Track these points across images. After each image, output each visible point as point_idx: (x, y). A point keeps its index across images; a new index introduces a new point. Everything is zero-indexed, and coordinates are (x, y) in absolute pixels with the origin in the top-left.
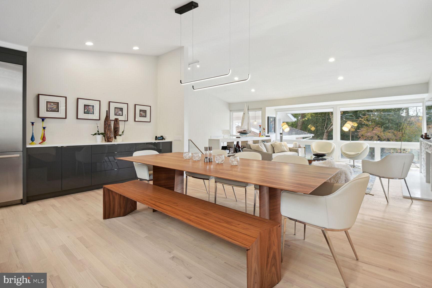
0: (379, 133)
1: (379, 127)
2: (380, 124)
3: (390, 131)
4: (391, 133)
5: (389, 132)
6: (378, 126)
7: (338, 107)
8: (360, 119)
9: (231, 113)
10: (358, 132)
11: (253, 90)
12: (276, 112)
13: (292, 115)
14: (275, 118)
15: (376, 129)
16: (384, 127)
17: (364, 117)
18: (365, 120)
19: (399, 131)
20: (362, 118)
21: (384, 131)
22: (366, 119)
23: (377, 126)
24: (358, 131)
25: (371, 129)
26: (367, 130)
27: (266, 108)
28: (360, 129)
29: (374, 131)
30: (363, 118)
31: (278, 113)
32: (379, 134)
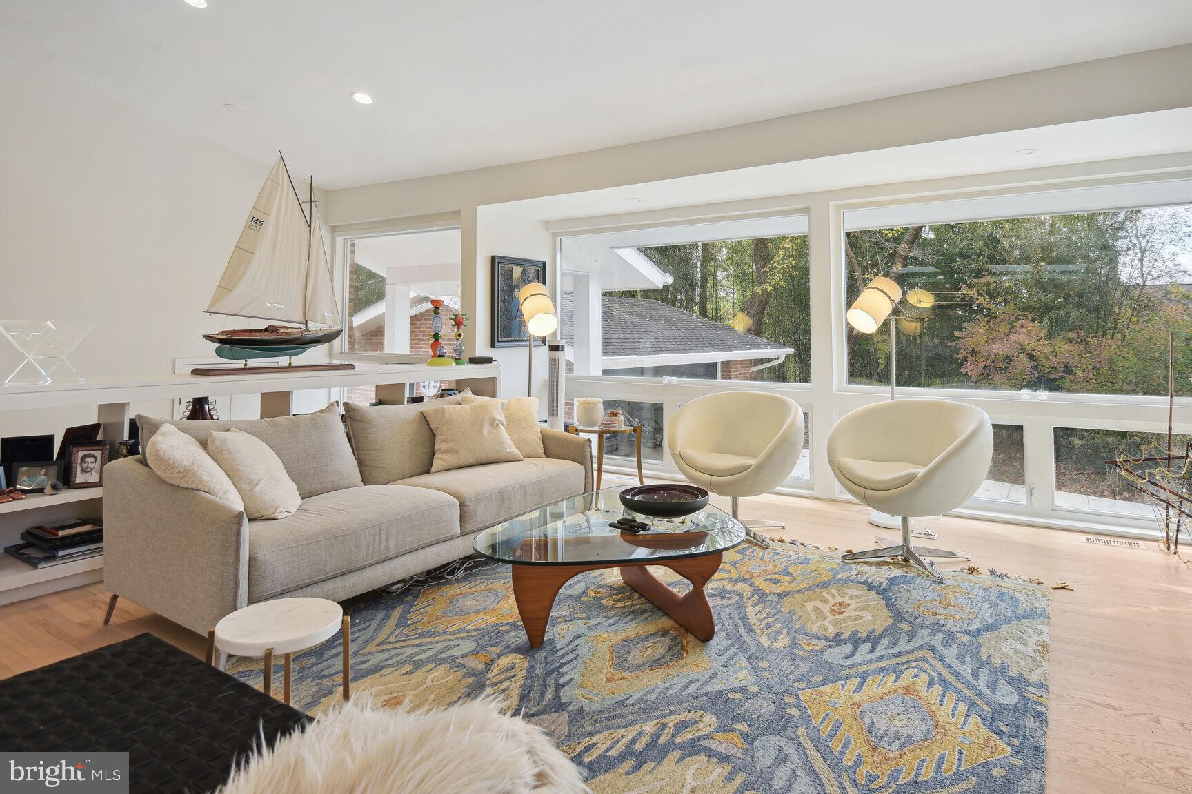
0: (1034, 344)
1: (1033, 320)
2: (1035, 308)
3: (1071, 335)
4: (1077, 343)
5: (1070, 340)
6: (1029, 315)
7: (832, 204)
8: (965, 290)
9: (339, 240)
10: (958, 339)
11: (363, 98)
12: (554, 235)
13: (646, 251)
14: (544, 265)
15: (1022, 327)
16: (1051, 321)
17: (976, 280)
18: (982, 295)
19: (1104, 335)
20: (970, 286)
21: (1051, 334)
22: (985, 288)
23: (1024, 315)
24: (957, 334)
25: (1004, 328)
26: (990, 330)
27: (478, 208)
28: (965, 328)
29: (1014, 337)
30: (973, 286)
31: (567, 241)
32: (1032, 345)
